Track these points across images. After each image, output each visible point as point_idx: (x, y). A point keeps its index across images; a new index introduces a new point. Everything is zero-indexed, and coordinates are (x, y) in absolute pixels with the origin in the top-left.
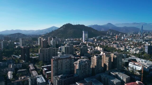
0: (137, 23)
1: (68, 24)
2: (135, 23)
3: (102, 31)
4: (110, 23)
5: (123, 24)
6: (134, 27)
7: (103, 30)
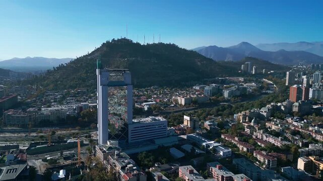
0: (308, 44)
1: (122, 39)
2: (302, 43)
3: (226, 61)
4: (247, 43)
5: (275, 44)
6: (303, 52)
7: (229, 58)
